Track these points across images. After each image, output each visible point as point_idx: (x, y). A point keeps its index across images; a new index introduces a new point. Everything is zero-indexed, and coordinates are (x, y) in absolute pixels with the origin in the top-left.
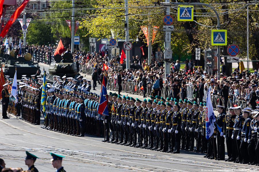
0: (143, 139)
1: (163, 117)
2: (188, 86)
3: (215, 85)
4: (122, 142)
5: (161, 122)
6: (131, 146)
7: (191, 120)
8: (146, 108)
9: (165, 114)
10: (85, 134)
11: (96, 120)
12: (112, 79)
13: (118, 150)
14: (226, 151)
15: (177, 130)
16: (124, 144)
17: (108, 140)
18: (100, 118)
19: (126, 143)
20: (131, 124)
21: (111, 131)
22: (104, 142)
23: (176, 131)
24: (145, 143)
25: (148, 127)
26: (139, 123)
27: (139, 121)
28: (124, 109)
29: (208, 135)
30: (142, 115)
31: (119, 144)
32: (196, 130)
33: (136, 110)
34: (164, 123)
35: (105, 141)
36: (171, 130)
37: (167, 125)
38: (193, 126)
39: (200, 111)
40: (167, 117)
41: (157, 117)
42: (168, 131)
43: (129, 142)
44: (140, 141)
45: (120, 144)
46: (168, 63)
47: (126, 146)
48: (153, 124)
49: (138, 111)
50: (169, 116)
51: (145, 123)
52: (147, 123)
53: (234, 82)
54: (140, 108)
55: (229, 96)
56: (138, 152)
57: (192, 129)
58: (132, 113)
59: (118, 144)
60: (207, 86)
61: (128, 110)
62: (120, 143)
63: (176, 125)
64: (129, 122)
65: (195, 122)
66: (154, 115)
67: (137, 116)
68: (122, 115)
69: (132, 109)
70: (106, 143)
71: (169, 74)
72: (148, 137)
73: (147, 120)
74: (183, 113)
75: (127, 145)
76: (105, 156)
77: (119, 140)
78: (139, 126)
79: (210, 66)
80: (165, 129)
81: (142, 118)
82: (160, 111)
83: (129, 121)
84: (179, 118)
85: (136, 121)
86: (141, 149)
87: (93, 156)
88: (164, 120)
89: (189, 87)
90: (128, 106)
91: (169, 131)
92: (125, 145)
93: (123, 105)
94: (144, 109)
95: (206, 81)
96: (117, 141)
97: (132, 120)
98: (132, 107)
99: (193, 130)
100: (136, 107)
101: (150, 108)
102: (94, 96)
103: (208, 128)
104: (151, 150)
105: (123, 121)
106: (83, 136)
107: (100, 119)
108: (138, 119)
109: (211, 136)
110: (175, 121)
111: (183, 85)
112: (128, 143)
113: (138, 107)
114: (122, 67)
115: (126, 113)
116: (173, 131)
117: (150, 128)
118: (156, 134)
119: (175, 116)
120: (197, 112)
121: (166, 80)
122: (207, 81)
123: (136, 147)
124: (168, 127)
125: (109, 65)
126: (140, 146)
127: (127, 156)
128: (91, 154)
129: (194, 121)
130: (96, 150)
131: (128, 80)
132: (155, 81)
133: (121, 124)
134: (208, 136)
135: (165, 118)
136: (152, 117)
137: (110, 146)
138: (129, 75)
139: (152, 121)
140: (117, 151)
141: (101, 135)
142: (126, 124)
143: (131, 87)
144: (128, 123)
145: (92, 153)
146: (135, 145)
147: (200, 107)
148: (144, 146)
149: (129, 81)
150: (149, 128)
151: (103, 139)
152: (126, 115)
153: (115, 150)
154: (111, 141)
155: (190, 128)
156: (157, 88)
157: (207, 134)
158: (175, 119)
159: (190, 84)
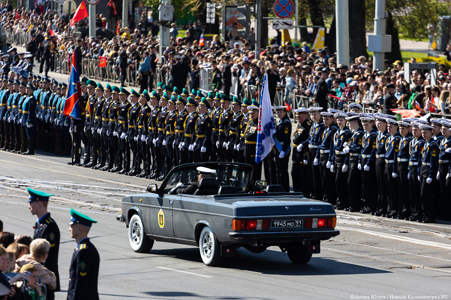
0: (143, 161)
1: (180, 124)
2: (202, 68)
3: (252, 68)
4: (103, 165)
5: (177, 131)
6: (119, 173)
7: (227, 129)
8: (146, 107)
9: (184, 118)
10: (35, 150)
11: (54, 126)
12: (64, 54)
13: (99, 179)
14: (291, 184)
15: (204, 147)
16: (108, 169)
17: (77, 162)
18: (62, 122)
19: (111, 167)
20: (120, 134)
21: (83, 145)
22: (71, 166)
23: (202, 148)
24: (145, 168)
25: (151, 139)
26: (134, 132)
27: (135, 129)
28: (108, 107)
29: (259, 156)
30: (139, 119)
31: (98, 168)
32: (237, 147)
33: (130, 110)
34: (181, 134)
35: (73, 164)
36: (193, 147)
37: (187, 137)
38: (232, 139)
39: (243, 114)
40: (188, 123)
41: (169, 122)
42: (189, 148)
43: (115, 166)
44: (137, 165)
45: (101, 170)
46: (165, 28)
47: (110, 173)
48: (160, 135)
49: (134, 112)
50: (191, 121)
51: (146, 134)
52: (151, 133)
53: (285, 64)
54: (137, 106)
55: (278, 87)
56: (134, 184)
57: (229, 145)
58: (124, 114)
59: (96, 168)
60: (237, 69)
61: (115, 111)
62: (100, 167)
63: (204, 138)
64: (116, 131)
65: (235, 133)
66: (163, 120)
67: (131, 121)
68: (103, 119)
69: (122, 108)
70: (75, 166)
71: (167, 48)
72: (152, 157)
73: (150, 128)
74: (213, 116)
75: (113, 171)
76: (79, 191)
77: (98, 162)
78: (136, 138)
79: (243, 34)
80: (183, 144)
81: (139, 125)
82: (174, 112)
83: (117, 129)
84: (209, 125)
85: (130, 129)
86: (138, 178)
87: (58, 189)
88: (182, 128)
89: (205, 71)
90: (114, 102)
91: (191, 147)
92: (109, 171)
93: (106, 100)
94: (143, 109)
95: (235, 60)
96: (95, 163)
97: (122, 127)
98: (123, 104)
99: (231, 146)
100: (130, 105)
101: (157, 107)
102: (52, 84)
103: (260, 143)
104: (156, 180)
105: (106, 128)
106: (31, 153)
107: (61, 125)
108: (134, 126)
109: (264, 158)
110: (200, 130)
111: (194, 67)
112: (115, 168)
113: (133, 105)
114: (80, 33)
115: (111, 115)
116: (198, 148)
117: (156, 142)
118: (165, 154)
119: (202, 123)
120: (239, 116)
121: (163, 58)
122: (237, 60)
123: (129, 175)
124: (189, 141)
125: (54, 29)
126: (137, 172)
127: (117, 190)
128: (54, 187)
129: (233, 131)
130: (61, 180)
131: (92, 55)
132: (144, 59)
133: (102, 133)
134: (259, 158)
135: (184, 125)
136: (160, 123)
137: (82, 172)
138: (95, 48)
139: (159, 129)
140: (97, 181)
141: (64, 153)
142: (111, 135)
143: (98, 68)
144: (114, 132)
145: (55, 184)
146: (127, 171)
147: (243, 107)
148: (143, 173)
149: (95, 58)
150: (154, 141)
151: (70, 160)
152: (112, 118)
153: (94, 180)
154: (84, 164)
155: (224, 143)
156: (146, 72)
157: (258, 154)
158: (200, 126)
159: (206, 65)
